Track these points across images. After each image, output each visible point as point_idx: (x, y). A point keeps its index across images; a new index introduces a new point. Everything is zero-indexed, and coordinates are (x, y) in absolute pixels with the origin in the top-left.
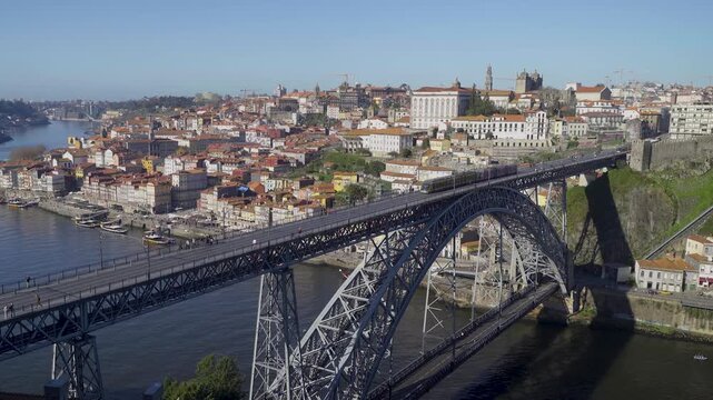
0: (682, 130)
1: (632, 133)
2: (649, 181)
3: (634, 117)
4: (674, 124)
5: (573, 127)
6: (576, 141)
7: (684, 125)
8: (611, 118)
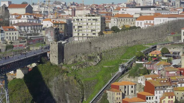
0: (81, 35)
1: (49, 37)
2: (64, 71)
3: (49, 26)
4: (75, 30)
5: (9, 34)
6: (11, 45)
7: (82, 30)
8: (34, 27)
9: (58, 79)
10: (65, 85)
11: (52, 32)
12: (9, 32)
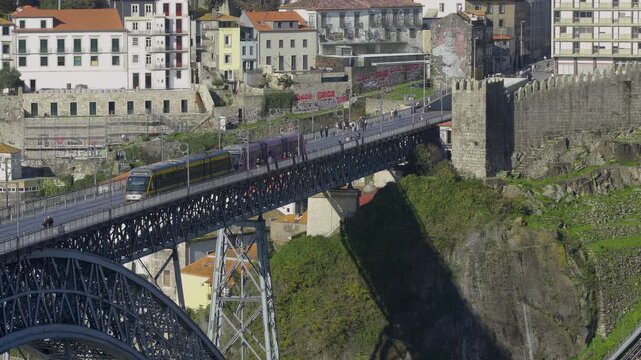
0: (586, 48)
1: (449, 58)
3: (451, 10)
4: (563, 30)
5: (275, 44)
6: (287, 90)
7: (591, 29)
8: (384, 13)
9: (485, 240)
10: (518, 267)
11: (461, 37)
12: (275, 38)
